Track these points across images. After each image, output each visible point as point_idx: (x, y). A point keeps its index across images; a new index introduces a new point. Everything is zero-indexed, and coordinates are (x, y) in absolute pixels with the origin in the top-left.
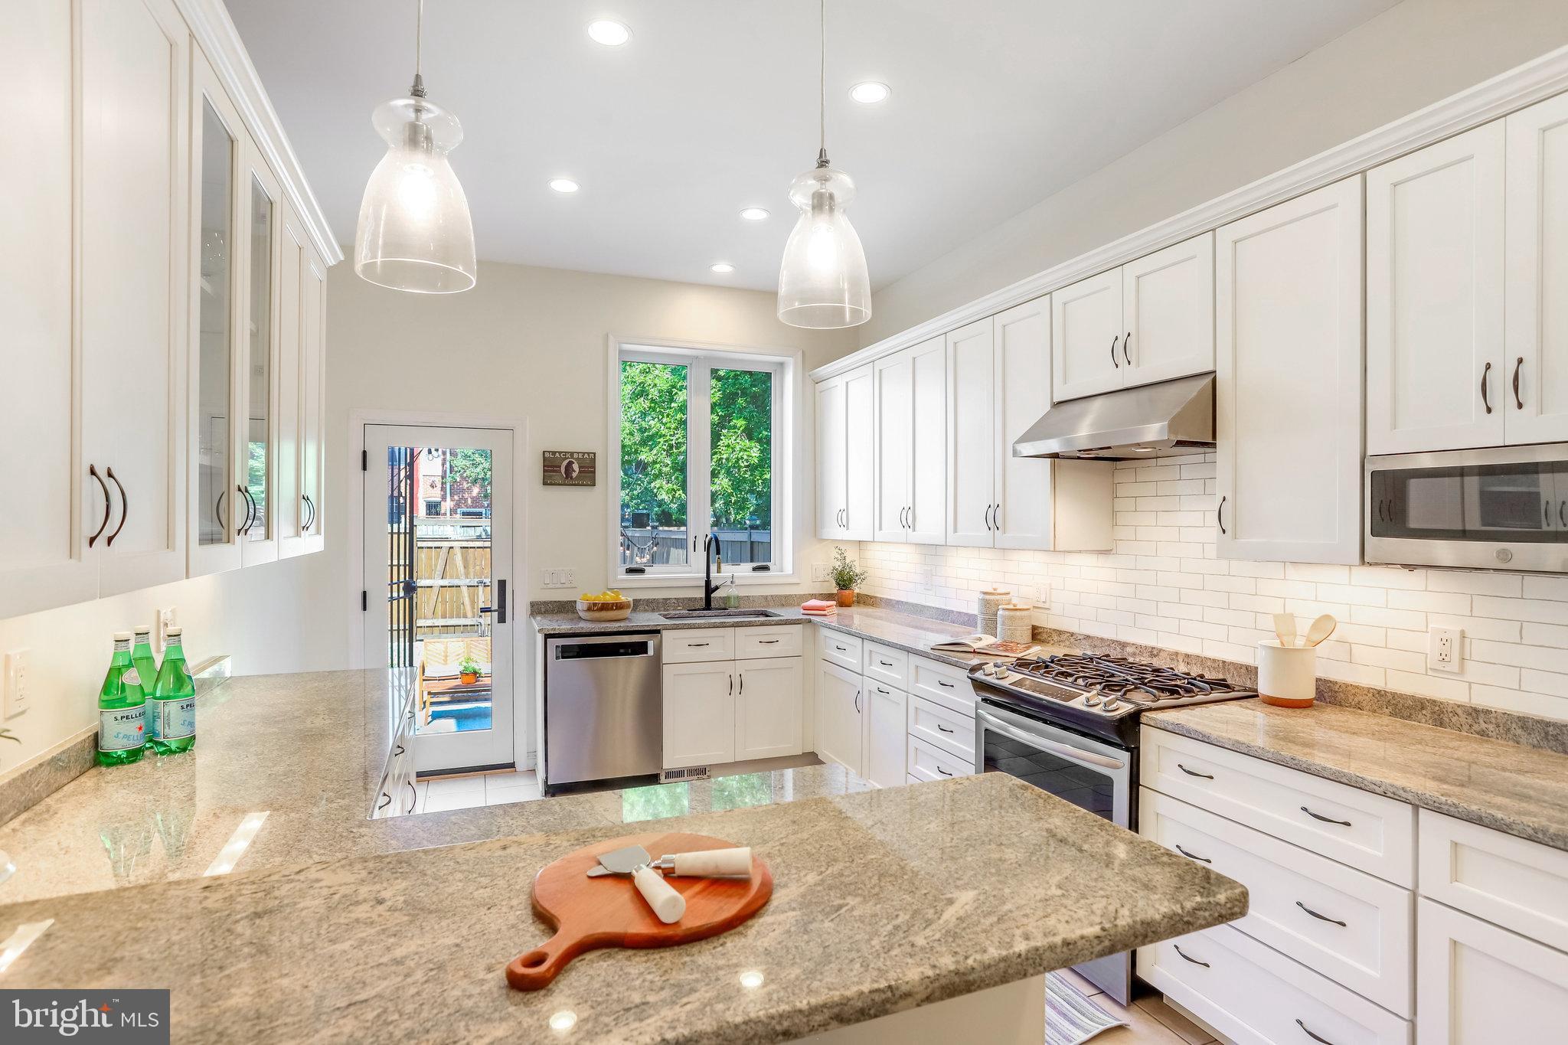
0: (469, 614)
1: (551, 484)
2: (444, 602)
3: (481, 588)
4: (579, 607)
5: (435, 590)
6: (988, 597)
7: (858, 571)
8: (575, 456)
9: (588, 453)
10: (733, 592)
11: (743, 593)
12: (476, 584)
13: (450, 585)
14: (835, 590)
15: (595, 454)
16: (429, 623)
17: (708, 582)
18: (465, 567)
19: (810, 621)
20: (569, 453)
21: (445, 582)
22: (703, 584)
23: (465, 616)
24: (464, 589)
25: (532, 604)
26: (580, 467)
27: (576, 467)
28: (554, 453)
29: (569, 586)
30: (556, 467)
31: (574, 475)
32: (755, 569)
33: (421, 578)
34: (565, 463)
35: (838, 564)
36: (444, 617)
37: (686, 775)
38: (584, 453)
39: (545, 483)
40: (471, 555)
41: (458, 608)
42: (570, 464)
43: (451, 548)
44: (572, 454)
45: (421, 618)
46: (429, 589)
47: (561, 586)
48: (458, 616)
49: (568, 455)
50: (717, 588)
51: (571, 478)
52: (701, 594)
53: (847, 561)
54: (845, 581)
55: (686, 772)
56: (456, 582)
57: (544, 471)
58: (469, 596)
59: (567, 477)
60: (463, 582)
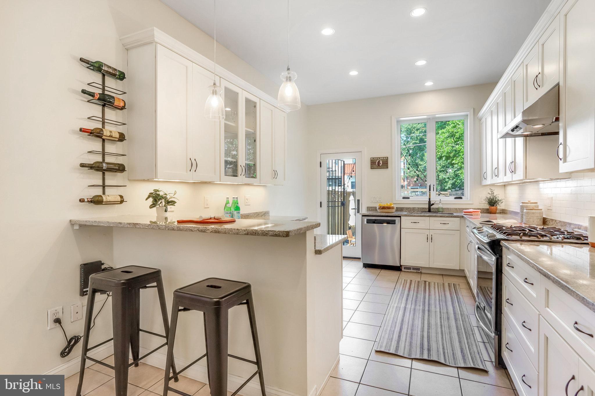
1: (373, 168)
4: (377, 208)
6: (524, 204)
7: (500, 199)
8: (381, 158)
9: (385, 157)
10: (440, 206)
11: (445, 206)
14: (487, 207)
15: (387, 157)
17: (430, 202)
19: (463, 217)
20: (378, 158)
22: (428, 203)
25: (367, 208)
26: (382, 162)
27: (381, 162)
28: (374, 158)
29: (379, 202)
30: (374, 162)
31: (381, 165)
32: (455, 198)
34: (378, 161)
35: (489, 196)
37: (412, 269)
38: (384, 157)
39: (371, 168)
42: (379, 161)
44: (380, 158)
47: (377, 202)
49: (378, 159)
50: (433, 204)
51: (380, 166)
52: (427, 206)
53: (495, 195)
54: (492, 202)
55: (412, 268)
57: (371, 164)
59: (378, 166)
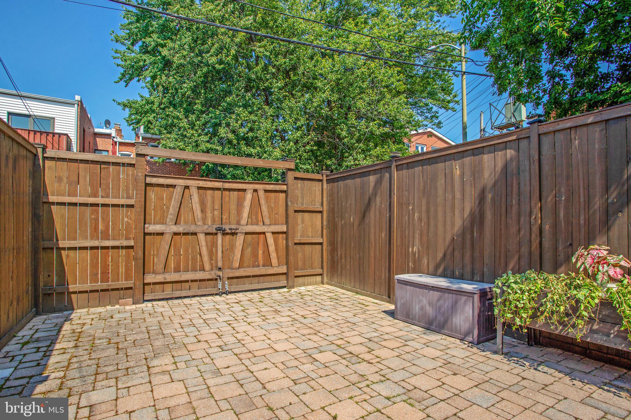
0: (207, 267)
2: (178, 254)
3: (220, 236)
5: (168, 238)
12: (214, 231)
13: (185, 231)
16: (159, 278)
18: (202, 211)
21: (180, 229)
23: (203, 269)
24: (201, 237)
33: (149, 224)
36: (177, 270)
40: (209, 198)
41: (194, 259)
43: (187, 187)
45: (149, 273)
46: (159, 237)
48: (194, 270)
56: (192, 229)
58: (207, 245)
60: (200, 228)
